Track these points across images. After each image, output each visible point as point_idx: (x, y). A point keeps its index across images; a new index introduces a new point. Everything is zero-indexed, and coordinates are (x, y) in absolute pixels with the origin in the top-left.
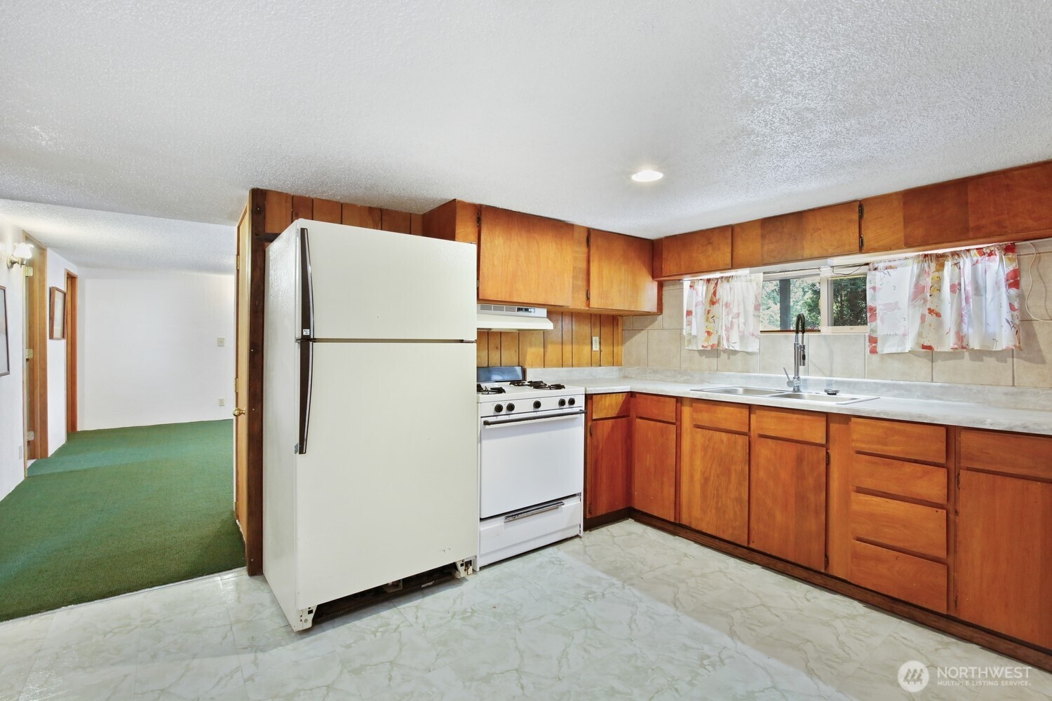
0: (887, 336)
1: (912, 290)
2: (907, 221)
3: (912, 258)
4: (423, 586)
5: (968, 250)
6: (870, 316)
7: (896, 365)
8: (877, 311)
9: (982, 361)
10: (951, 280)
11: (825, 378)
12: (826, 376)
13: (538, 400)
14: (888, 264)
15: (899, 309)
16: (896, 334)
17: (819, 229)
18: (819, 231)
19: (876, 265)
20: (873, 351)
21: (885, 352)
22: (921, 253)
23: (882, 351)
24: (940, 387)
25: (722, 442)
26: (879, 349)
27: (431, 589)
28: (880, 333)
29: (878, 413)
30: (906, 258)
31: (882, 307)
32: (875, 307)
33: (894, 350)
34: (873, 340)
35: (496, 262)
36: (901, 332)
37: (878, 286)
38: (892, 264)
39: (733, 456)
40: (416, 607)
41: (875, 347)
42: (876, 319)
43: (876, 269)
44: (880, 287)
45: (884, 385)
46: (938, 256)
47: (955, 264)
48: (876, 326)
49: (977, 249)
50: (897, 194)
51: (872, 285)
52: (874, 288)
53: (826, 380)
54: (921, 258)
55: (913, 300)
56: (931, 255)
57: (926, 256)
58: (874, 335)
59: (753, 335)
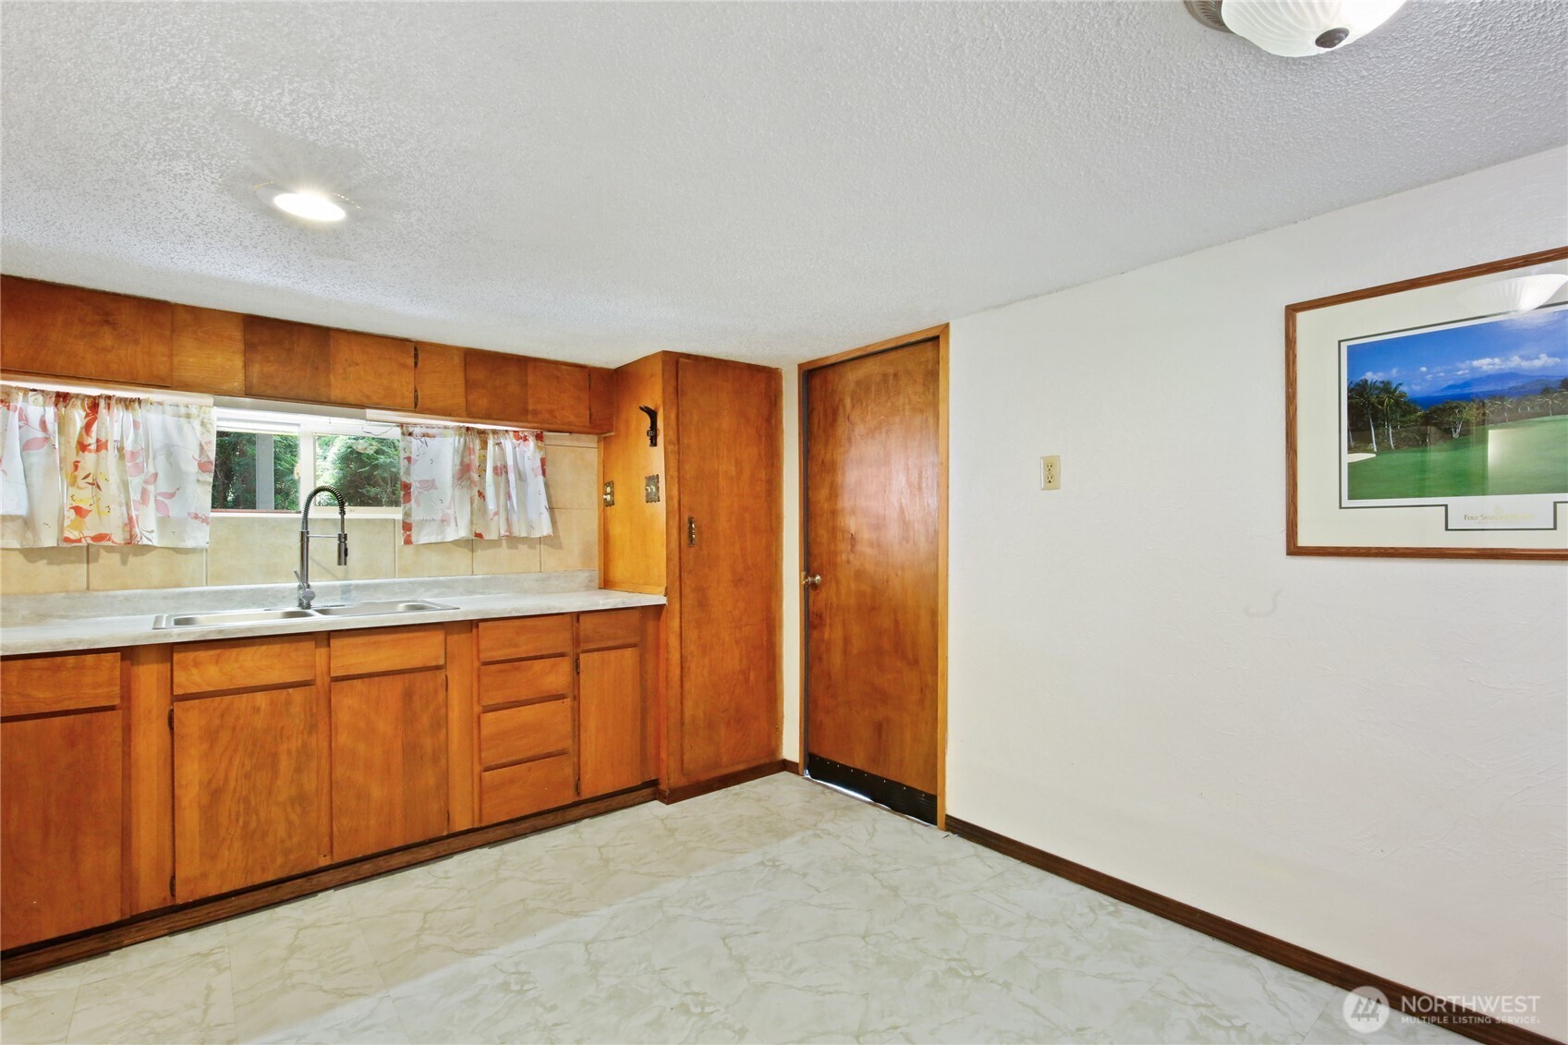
0: (423, 522)
1: (458, 467)
2: (469, 385)
3: (452, 428)
5: (507, 431)
6: (404, 495)
7: (435, 558)
8: (412, 490)
9: (517, 548)
10: (494, 461)
11: (338, 583)
12: (338, 580)
14: (424, 430)
15: (436, 488)
16: (433, 520)
17: (357, 364)
18: (357, 367)
19: (411, 430)
20: (408, 541)
21: (421, 543)
22: (461, 424)
23: (418, 541)
24: (483, 579)
25: (256, 710)
26: (414, 539)
28: (417, 516)
29: (510, 612)
30: (446, 428)
31: (418, 485)
32: (410, 484)
33: (433, 539)
34: (407, 527)
36: (438, 517)
37: (413, 456)
38: (430, 431)
39: (282, 728)
41: (409, 536)
42: (410, 500)
43: (410, 434)
44: (417, 458)
45: (422, 584)
46: (482, 433)
47: (497, 444)
48: (410, 509)
49: (514, 431)
50: (458, 349)
51: (407, 455)
52: (409, 459)
53: (341, 586)
54: (464, 431)
55: (459, 479)
56: (473, 428)
57: (468, 429)
58: (408, 521)
59: (196, 517)
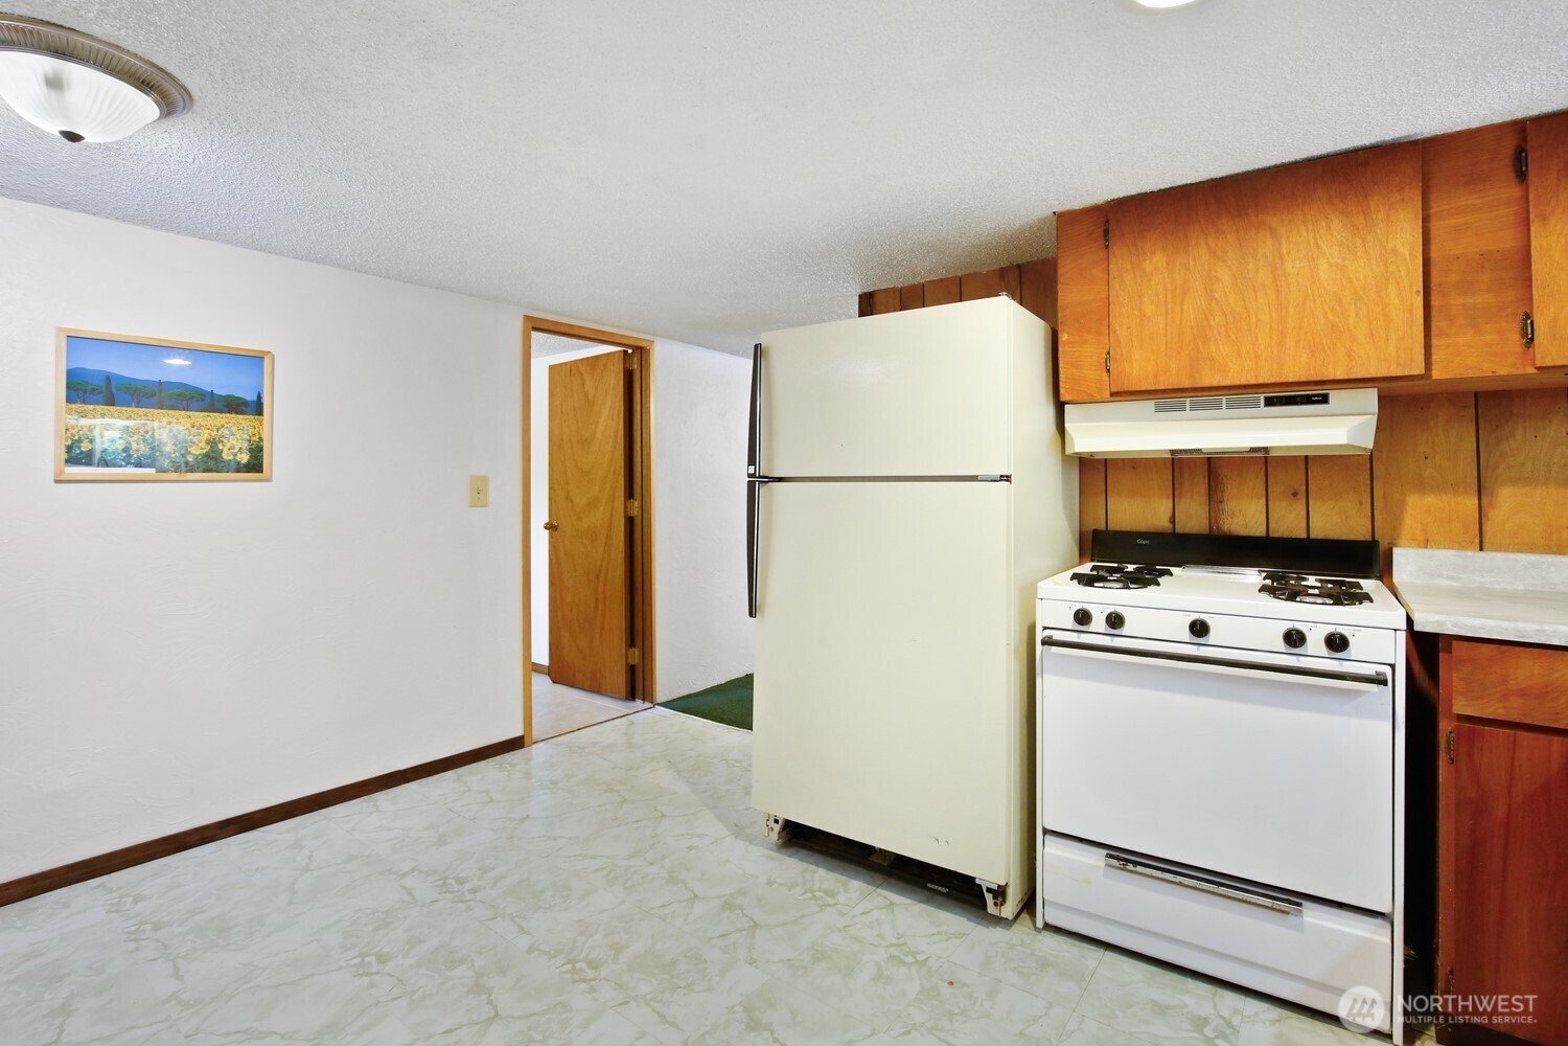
4: (929, 885)
13: (1203, 617)
27: (940, 898)
35: (1149, 309)
40: (892, 903)
